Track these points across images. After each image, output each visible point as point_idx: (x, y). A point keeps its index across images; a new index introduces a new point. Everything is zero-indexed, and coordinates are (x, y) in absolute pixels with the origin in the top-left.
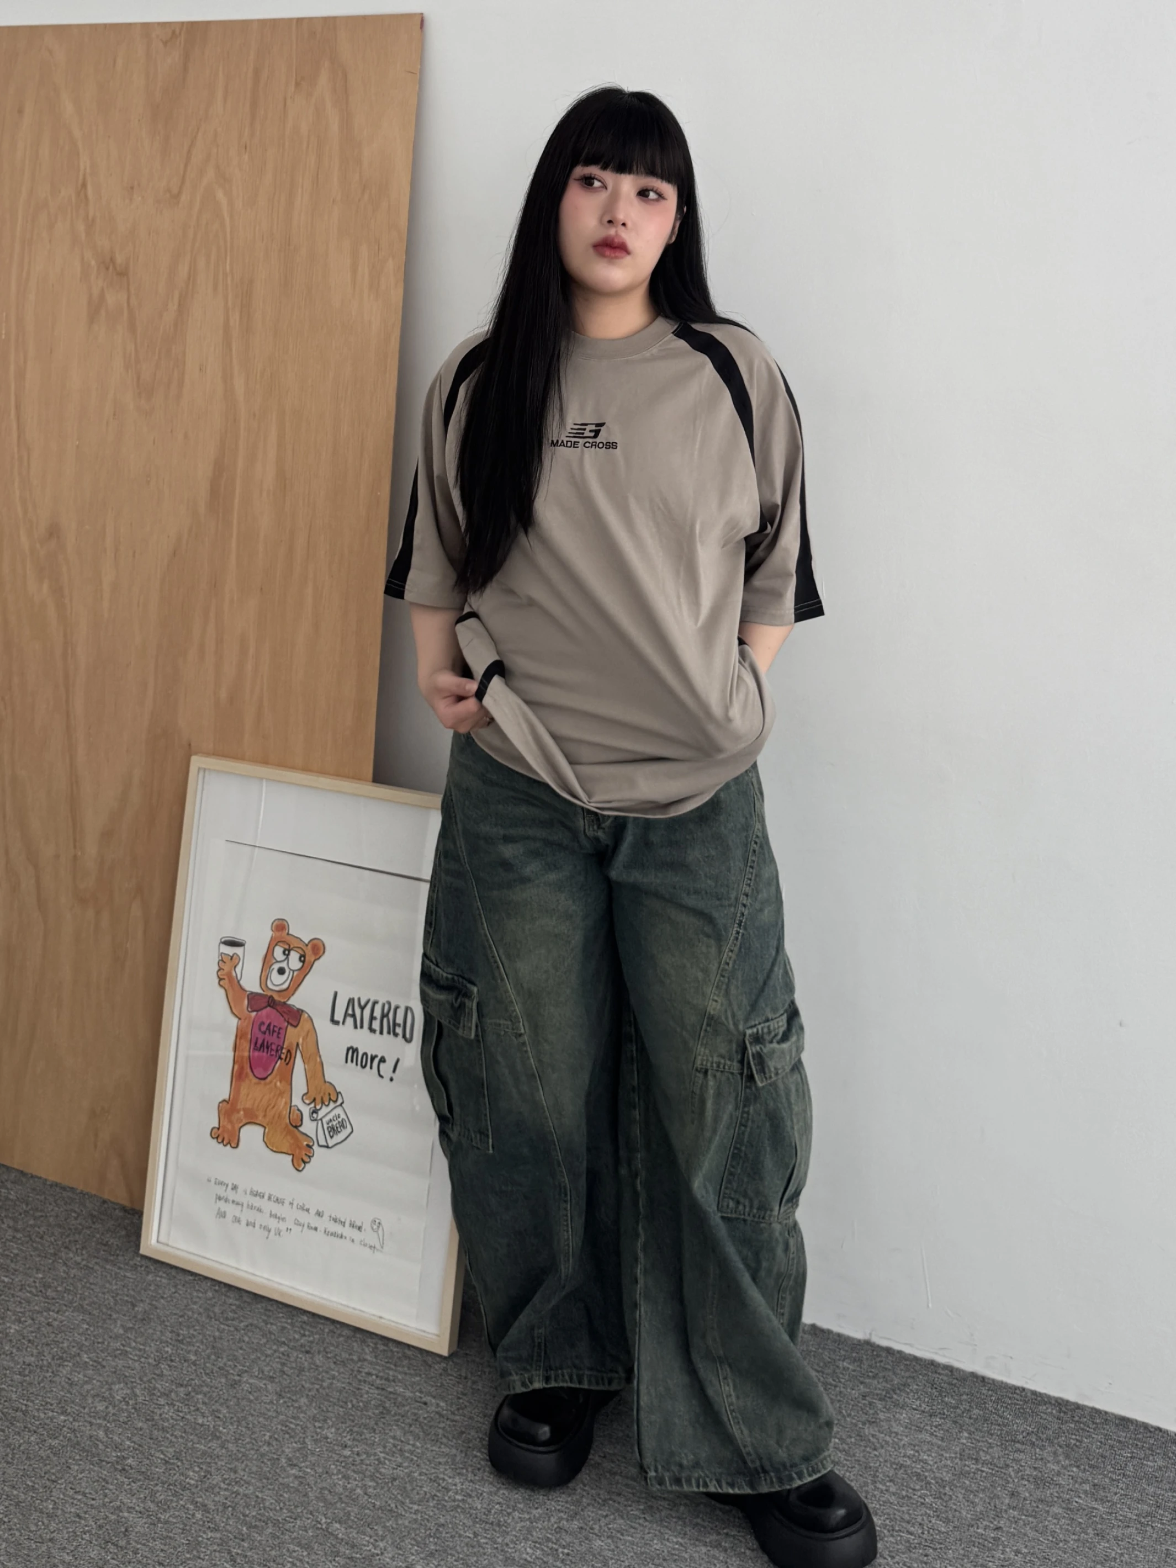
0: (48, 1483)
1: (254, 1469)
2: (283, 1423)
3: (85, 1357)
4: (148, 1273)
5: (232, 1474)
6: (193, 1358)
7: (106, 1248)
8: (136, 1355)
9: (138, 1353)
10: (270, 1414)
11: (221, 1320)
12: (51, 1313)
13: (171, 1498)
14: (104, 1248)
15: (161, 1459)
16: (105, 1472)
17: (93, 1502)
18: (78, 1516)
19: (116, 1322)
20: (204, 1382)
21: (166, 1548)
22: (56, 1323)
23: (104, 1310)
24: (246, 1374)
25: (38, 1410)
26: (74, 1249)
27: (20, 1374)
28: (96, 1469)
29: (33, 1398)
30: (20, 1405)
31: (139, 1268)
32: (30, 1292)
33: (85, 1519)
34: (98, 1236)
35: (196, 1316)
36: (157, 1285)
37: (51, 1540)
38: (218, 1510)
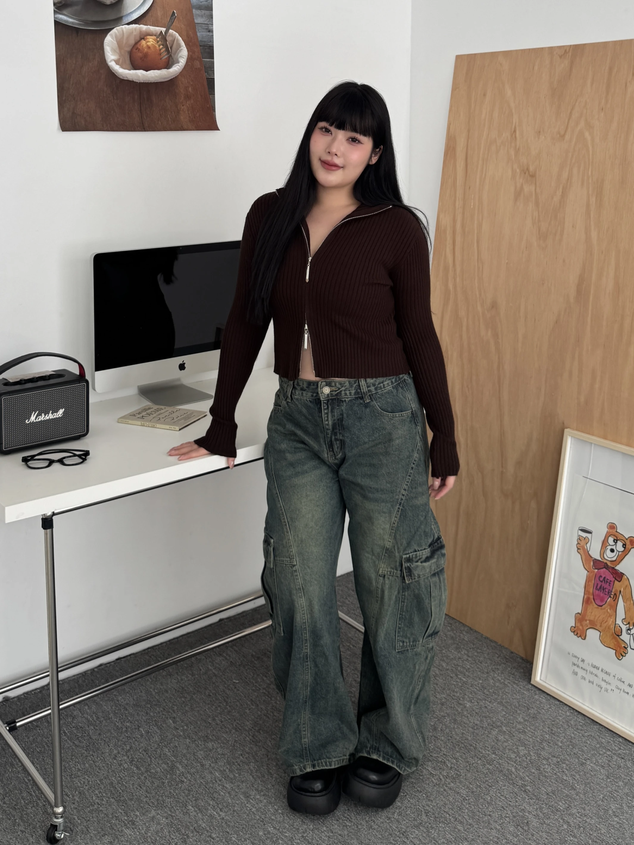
0: (487, 787)
1: (595, 812)
2: (610, 792)
3: (504, 728)
4: (536, 694)
5: (582, 810)
6: (560, 744)
7: (514, 676)
8: (530, 734)
9: (531, 734)
10: (602, 785)
11: (575, 729)
12: (487, 702)
13: (551, 813)
14: (512, 676)
15: (545, 792)
16: (516, 790)
17: (510, 803)
18: (503, 807)
19: (519, 715)
20: (566, 758)
21: (548, 838)
22: (490, 708)
23: (513, 707)
24: (589, 761)
25: (481, 748)
26: (497, 672)
27: (472, 728)
28: (511, 786)
29: (479, 742)
30: (472, 744)
31: (530, 691)
32: (476, 689)
33: (506, 810)
34: (509, 669)
35: (561, 723)
36: (540, 702)
37: (490, 815)
38: (576, 827)
